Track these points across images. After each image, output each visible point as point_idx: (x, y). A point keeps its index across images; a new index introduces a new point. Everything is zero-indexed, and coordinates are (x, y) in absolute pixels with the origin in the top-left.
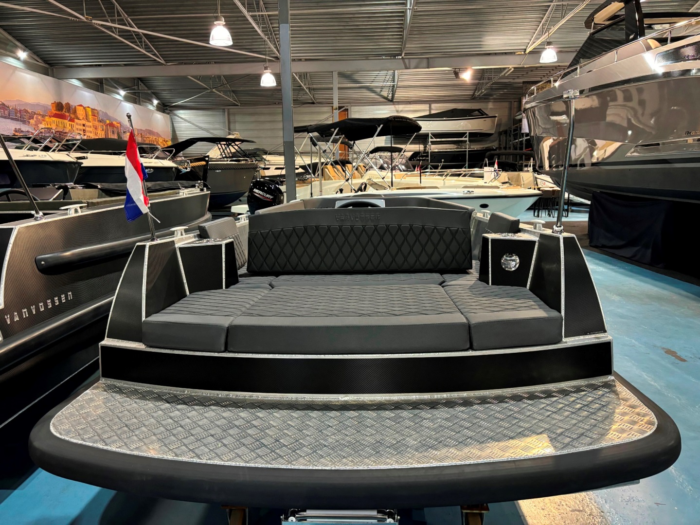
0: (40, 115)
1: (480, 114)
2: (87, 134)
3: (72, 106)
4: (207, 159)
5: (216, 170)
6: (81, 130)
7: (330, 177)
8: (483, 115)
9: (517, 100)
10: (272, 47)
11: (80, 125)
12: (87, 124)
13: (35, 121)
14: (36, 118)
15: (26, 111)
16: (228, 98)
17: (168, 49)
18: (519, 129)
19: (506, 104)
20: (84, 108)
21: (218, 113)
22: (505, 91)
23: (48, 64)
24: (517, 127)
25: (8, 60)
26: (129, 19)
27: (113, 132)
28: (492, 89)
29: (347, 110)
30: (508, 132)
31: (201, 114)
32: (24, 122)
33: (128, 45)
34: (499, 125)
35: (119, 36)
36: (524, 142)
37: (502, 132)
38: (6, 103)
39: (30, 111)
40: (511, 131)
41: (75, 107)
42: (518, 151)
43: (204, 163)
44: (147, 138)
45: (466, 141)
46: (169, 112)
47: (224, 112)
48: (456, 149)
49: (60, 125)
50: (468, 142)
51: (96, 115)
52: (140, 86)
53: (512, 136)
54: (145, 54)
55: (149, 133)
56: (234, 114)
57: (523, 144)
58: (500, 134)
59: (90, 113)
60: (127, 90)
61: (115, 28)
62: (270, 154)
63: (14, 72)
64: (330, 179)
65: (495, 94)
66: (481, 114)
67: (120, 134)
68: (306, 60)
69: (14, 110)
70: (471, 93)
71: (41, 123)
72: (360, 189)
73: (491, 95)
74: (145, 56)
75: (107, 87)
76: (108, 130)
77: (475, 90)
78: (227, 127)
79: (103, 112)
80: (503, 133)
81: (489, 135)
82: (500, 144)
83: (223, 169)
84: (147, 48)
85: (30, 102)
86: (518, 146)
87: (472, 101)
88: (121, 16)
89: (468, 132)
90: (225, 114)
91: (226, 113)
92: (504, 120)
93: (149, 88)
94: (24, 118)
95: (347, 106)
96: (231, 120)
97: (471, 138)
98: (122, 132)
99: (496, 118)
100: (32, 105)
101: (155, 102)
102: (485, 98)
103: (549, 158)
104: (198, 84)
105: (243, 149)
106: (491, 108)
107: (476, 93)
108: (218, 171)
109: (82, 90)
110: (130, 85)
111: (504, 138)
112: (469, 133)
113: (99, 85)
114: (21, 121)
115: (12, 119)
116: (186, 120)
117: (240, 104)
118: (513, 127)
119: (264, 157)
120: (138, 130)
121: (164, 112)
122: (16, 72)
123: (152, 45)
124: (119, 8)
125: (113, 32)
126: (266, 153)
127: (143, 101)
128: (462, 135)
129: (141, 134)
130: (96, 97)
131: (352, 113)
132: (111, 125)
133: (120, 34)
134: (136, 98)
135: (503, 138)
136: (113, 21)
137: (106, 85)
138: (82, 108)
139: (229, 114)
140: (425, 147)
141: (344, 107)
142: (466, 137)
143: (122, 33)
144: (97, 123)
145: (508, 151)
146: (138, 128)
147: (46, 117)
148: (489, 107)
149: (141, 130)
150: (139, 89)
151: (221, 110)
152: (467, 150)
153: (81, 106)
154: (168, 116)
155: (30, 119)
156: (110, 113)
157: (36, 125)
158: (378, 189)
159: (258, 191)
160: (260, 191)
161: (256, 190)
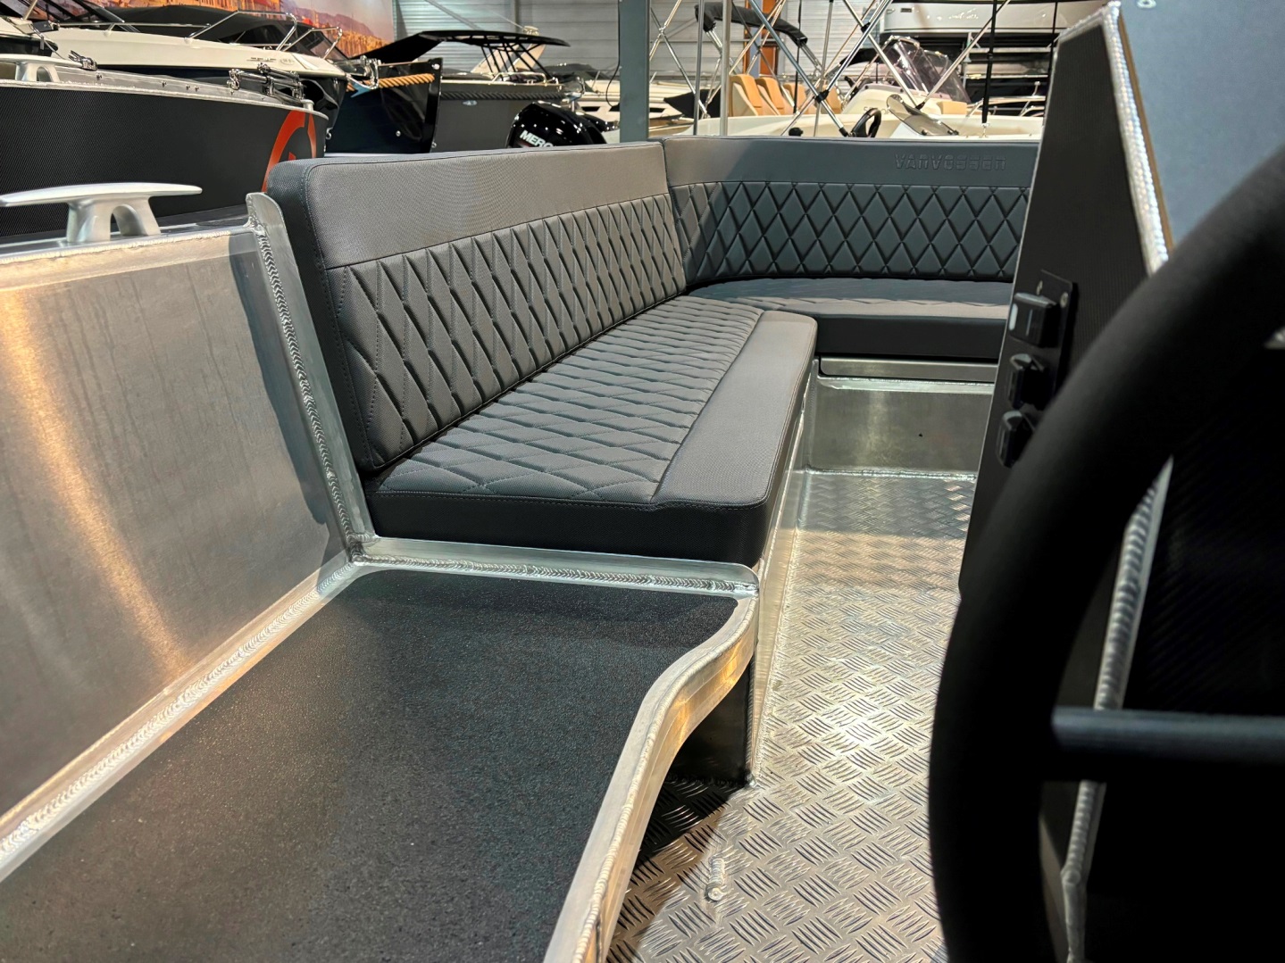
4: (436, 67)
5: (466, 99)
7: (748, 107)
43: (428, 77)
55: (345, 25)
62: (601, 77)
64: (746, 111)
78: (514, 17)
83: (481, 99)
96: (522, 0)
105: (544, 66)
108: (469, 103)
119: (590, 83)
126: (592, 75)
128: (1045, 40)
146: (320, 12)
158: (926, 131)
159: (534, 136)
160: (540, 140)
161: (530, 135)
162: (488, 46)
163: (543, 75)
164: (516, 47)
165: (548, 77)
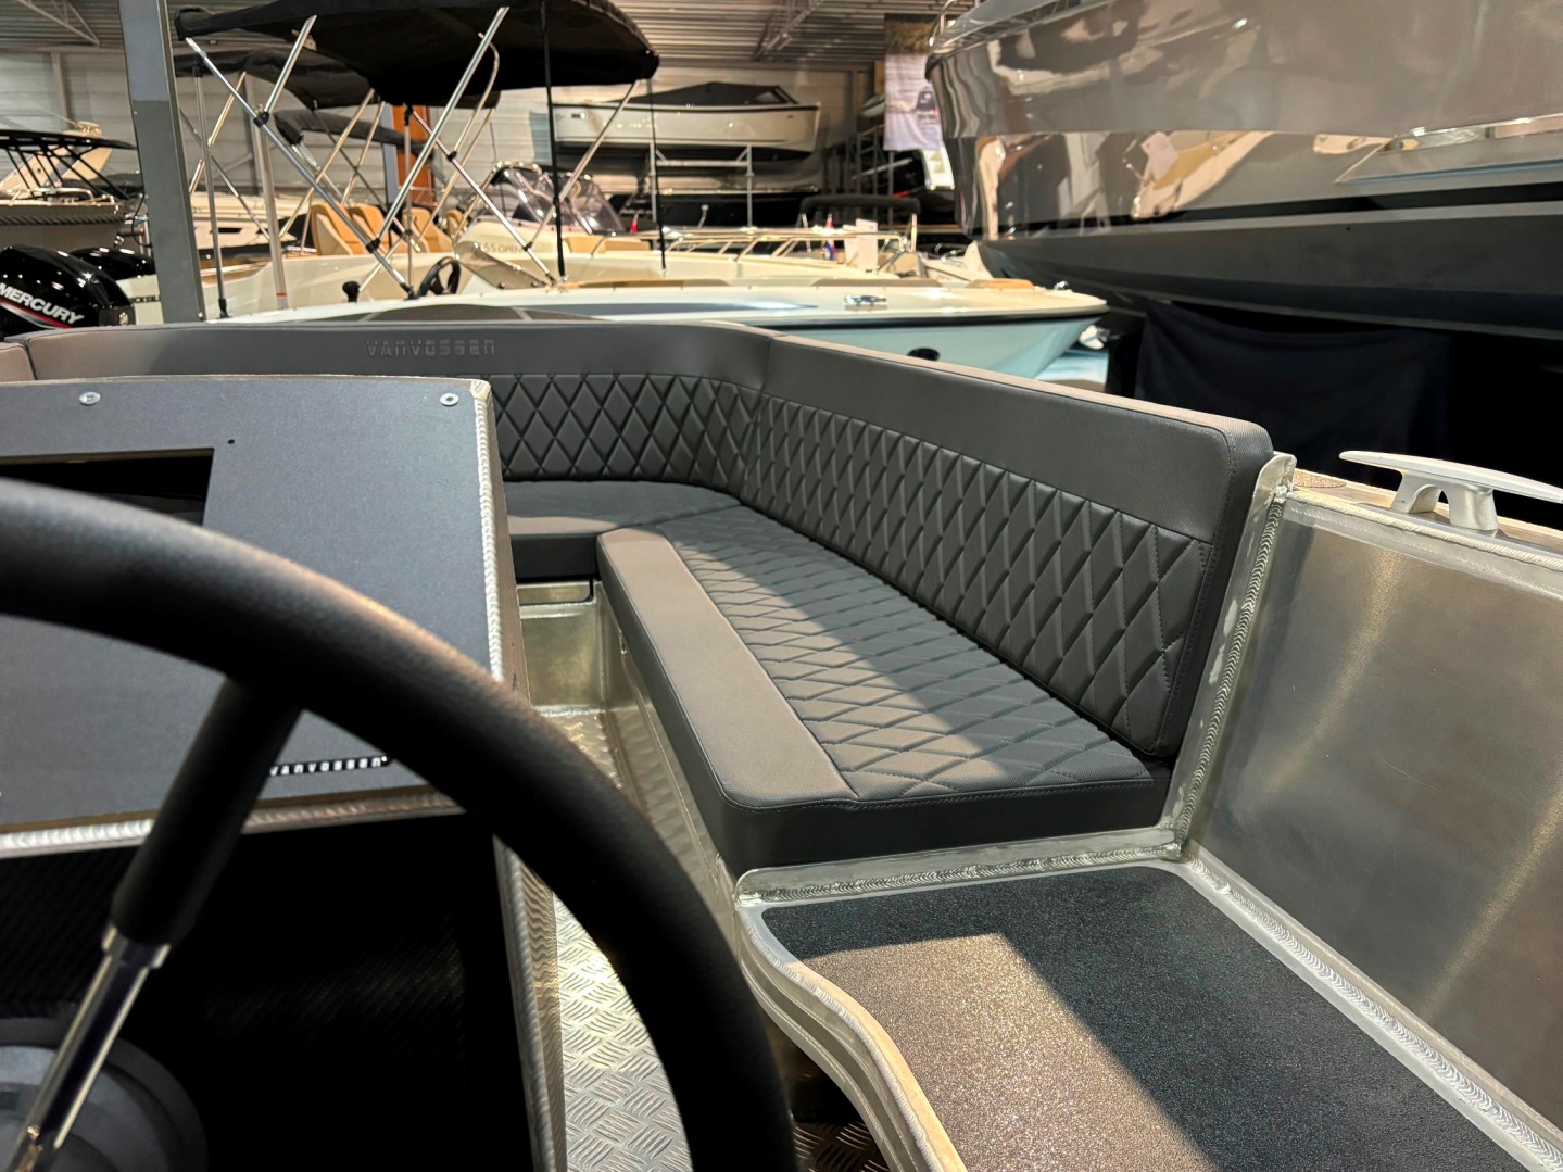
1: (777, 100)
7: (338, 244)
8: (783, 101)
9: (864, 68)
16: (56, 19)
18: (876, 142)
19: (840, 78)
21: (34, 65)
22: (837, 41)
24: (871, 136)
28: (804, 35)
30: (849, 148)
34: (824, 131)
36: (891, 175)
37: (831, 149)
40: (855, 147)
42: (875, 196)
45: (744, 170)
47: (50, 62)
48: (722, 188)
50: (750, 173)
53: (859, 160)
56: (83, 70)
57: (887, 180)
58: (826, 154)
64: (336, 249)
65: (812, 50)
66: (779, 99)
70: (751, 42)
72: (432, 285)
73: (804, 51)
77: (763, 35)
78: (63, 108)
80: (834, 152)
81: (803, 155)
82: (826, 182)
86: (876, 185)
87: (757, 65)
89: (749, 145)
90: (52, 69)
91: (57, 67)
92: (837, 118)
96: (73, 89)
97: (757, 163)
99: (818, 114)
102: (786, 58)
103: (999, 208)
106: (802, 87)
107: (764, 44)
111: (837, 166)
112: (753, 149)
117: (97, 42)
118: (861, 136)
128: (733, 152)
135: (833, 164)
139: (65, 70)
140: (641, 183)
142: (744, 159)
145: (846, 196)
148: (798, 82)
151: (40, 58)
152: (750, 192)
158: (503, 285)
159: (16, 291)
160: (25, 295)
161: (10, 289)
162: (17, 150)
163: (89, 192)
164: (62, 152)
165: (97, 195)
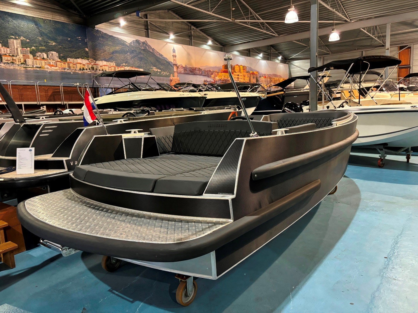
0: (217, 72)
2: (240, 80)
3: (233, 66)
4: (285, 90)
6: (236, 78)
10: (340, 15)
11: (236, 75)
12: (240, 74)
13: (214, 76)
14: (215, 74)
15: (210, 71)
17: (279, 28)
20: (239, 66)
23: (222, 45)
25: (203, 46)
26: (257, 15)
27: (254, 78)
29: (410, 48)
31: (306, 62)
32: (208, 76)
33: (256, 30)
35: (251, 26)
38: (201, 68)
39: (211, 71)
41: (234, 66)
43: (283, 92)
44: (273, 79)
46: (288, 62)
49: (226, 76)
51: (245, 69)
52: (271, 50)
54: (266, 33)
55: (274, 76)
56: (327, 60)
59: (242, 68)
60: (263, 53)
61: (248, 22)
63: (205, 52)
67: (257, 78)
68: (375, 17)
69: (204, 71)
71: (217, 76)
74: (266, 34)
75: (252, 53)
76: (251, 77)
79: (249, 67)
83: (298, 95)
84: (267, 29)
85: (212, 66)
88: (252, 14)
91: (322, 60)
93: (277, 50)
94: (209, 75)
95: (410, 45)
98: (259, 77)
100: (212, 67)
101: (280, 58)
104: (301, 44)
108: (295, 97)
109: (238, 57)
110: (266, 50)
113: (248, 53)
114: (207, 76)
115: (203, 75)
116: (297, 66)
117: (331, 53)
120: (268, 75)
121: (285, 63)
122: (206, 52)
123: (270, 27)
124: (251, 10)
125: (247, 24)
127: (273, 58)
129: (270, 77)
130: (245, 59)
131: (414, 49)
132: (253, 73)
133: (251, 25)
134: (269, 57)
136: (248, 19)
137: (252, 52)
138: (238, 66)
141: (407, 46)
143: (252, 24)
144: (245, 73)
147: (219, 73)
149: (270, 75)
150: (270, 52)
151: (319, 58)
153: (237, 65)
154: (288, 65)
155: (211, 75)
156: (253, 68)
157: (214, 77)
160: (288, 109)
